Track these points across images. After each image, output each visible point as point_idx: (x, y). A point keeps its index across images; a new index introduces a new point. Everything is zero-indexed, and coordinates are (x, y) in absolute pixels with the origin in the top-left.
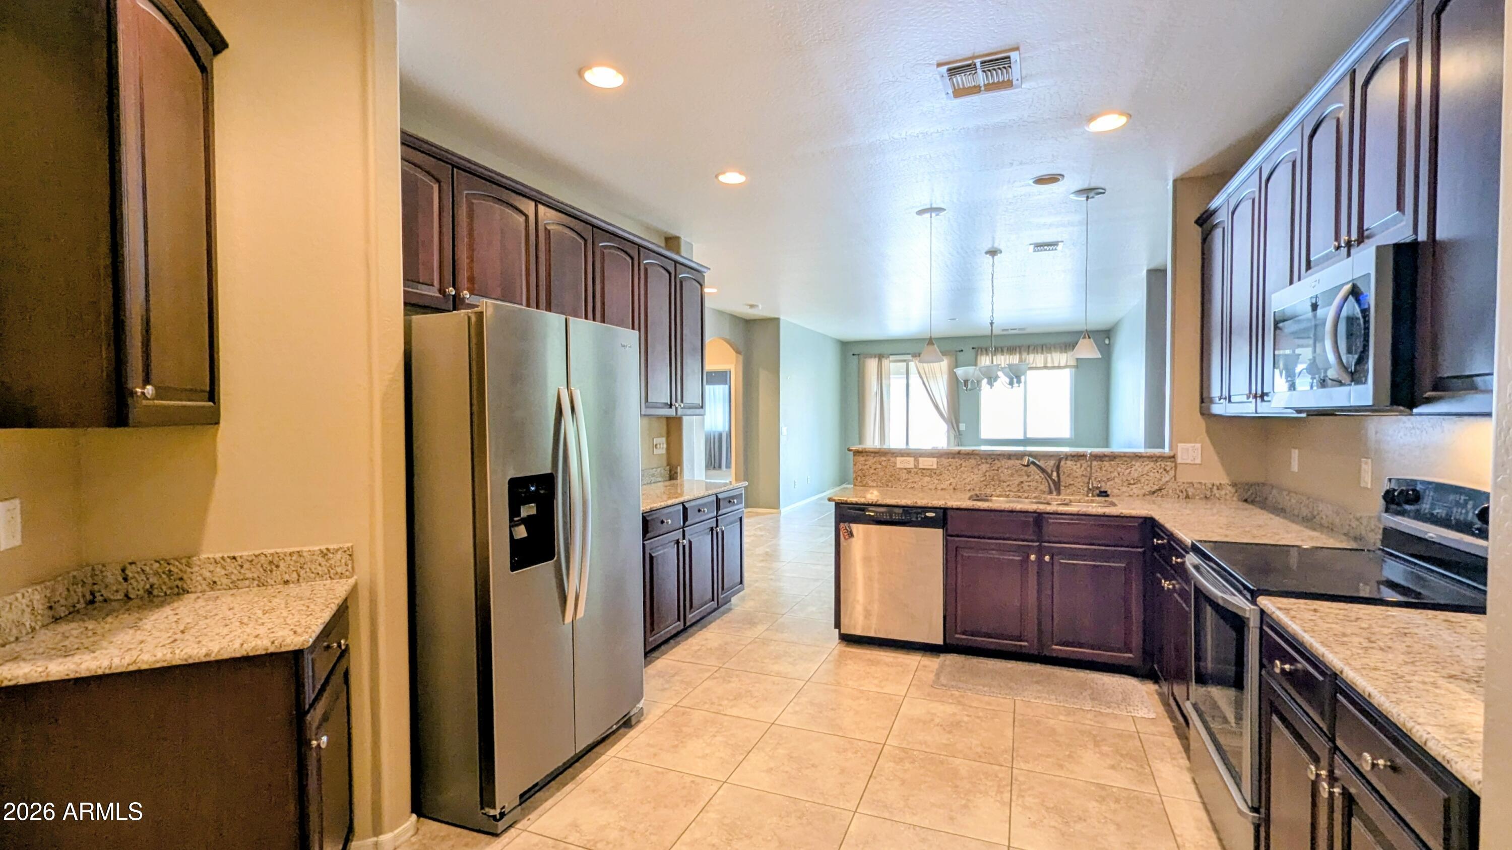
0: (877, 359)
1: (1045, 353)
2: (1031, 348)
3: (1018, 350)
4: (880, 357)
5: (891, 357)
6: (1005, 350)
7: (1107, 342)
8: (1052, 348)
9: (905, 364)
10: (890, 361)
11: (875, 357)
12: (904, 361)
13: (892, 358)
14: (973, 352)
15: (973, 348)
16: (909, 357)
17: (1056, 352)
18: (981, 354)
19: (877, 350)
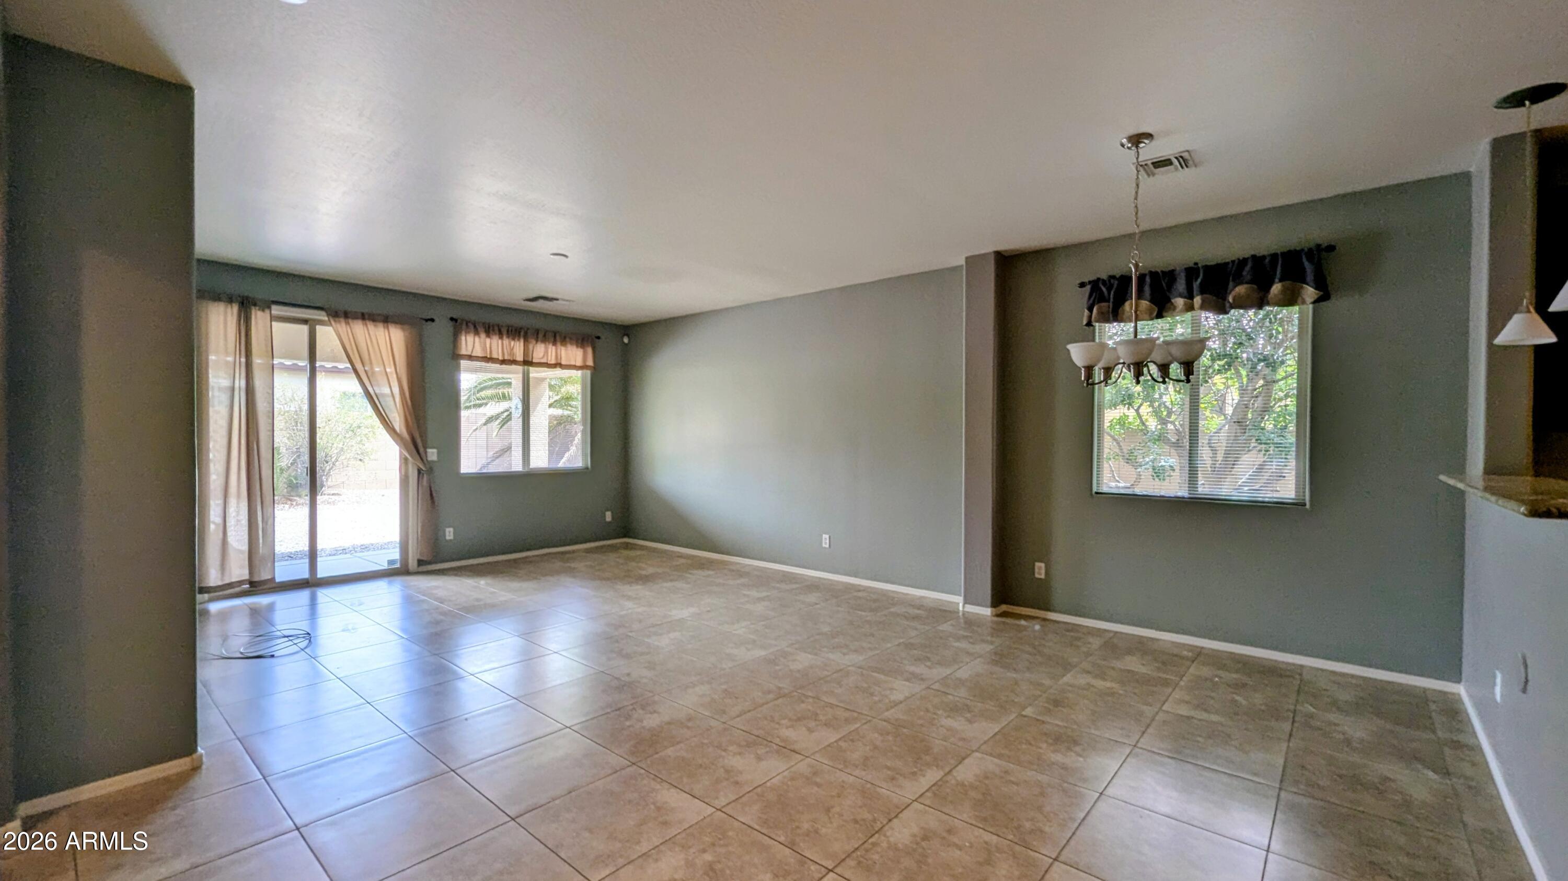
0: (235, 308)
1: (559, 344)
2: (541, 336)
3: (522, 333)
4: (246, 304)
5: (274, 307)
6: (504, 331)
7: (626, 340)
8: (568, 339)
9: (305, 329)
10: (273, 318)
11: (230, 300)
12: (305, 321)
13: (276, 310)
14: (450, 325)
15: (452, 319)
16: (322, 316)
17: (571, 344)
18: (467, 333)
19: (246, 287)
